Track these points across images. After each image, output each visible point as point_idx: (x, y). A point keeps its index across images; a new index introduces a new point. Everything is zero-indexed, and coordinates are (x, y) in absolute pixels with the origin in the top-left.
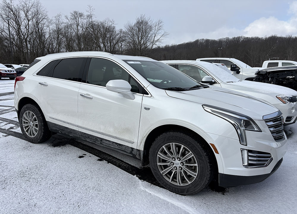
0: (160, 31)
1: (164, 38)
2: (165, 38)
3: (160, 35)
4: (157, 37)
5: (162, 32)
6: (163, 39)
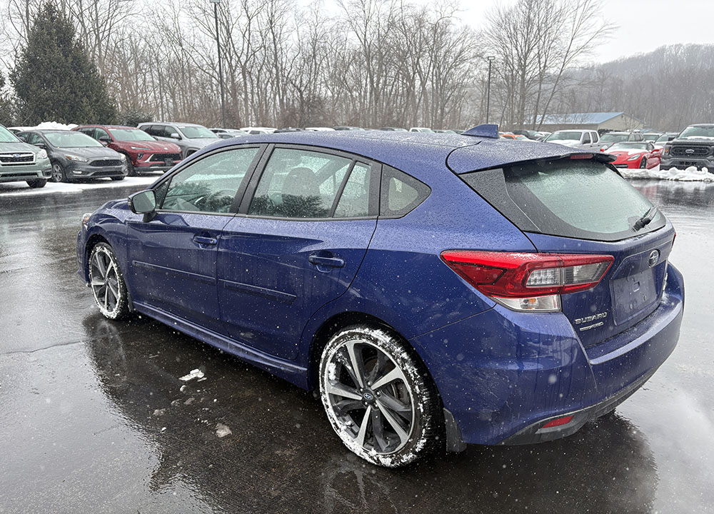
0: (592, 21)
1: (603, 40)
2: (608, 40)
3: (589, 31)
4: (581, 40)
5: (596, 23)
6: (601, 44)
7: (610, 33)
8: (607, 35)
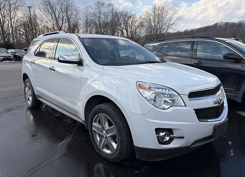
0: (175, 15)
3: (175, 18)
4: (172, 21)
6: (178, 22)
7: (181, 19)
8: (180, 19)
